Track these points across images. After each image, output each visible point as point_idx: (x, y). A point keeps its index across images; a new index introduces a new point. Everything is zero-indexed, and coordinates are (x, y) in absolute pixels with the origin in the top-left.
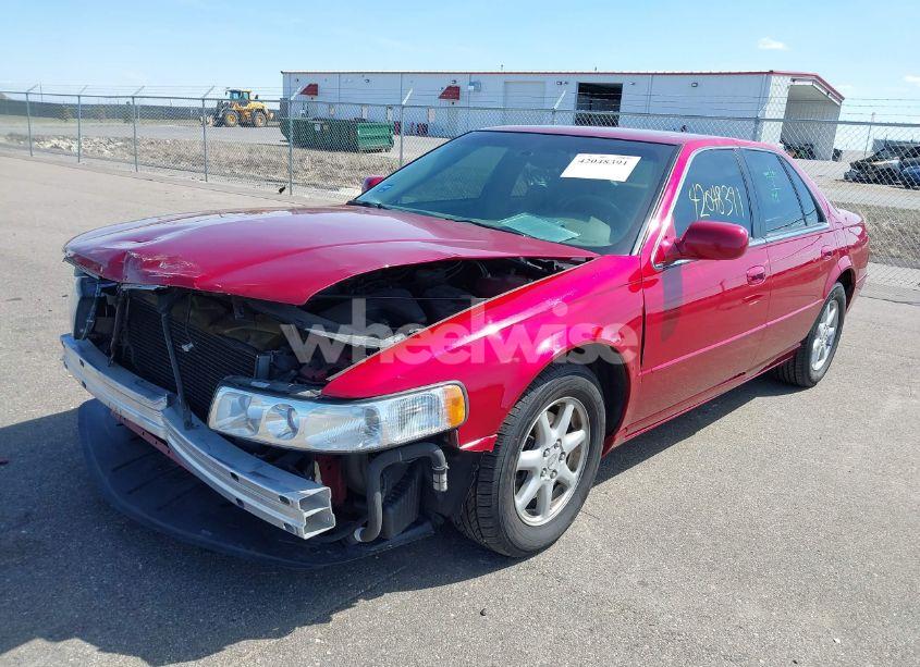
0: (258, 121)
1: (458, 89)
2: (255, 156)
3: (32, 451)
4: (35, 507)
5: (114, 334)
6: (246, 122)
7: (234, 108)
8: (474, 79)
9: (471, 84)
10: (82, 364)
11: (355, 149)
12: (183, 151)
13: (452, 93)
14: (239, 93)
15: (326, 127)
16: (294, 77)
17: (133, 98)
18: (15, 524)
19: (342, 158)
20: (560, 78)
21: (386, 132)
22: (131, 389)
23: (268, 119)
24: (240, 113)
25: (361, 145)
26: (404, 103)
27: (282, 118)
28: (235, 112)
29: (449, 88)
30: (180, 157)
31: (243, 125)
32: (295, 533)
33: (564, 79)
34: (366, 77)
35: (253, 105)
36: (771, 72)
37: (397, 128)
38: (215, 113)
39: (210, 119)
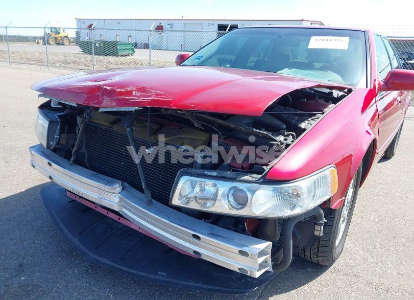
0: (65, 42)
1: (162, 27)
2: (68, 58)
3: (9, 220)
4: (24, 259)
5: (76, 144)
6: (59, 42)
7: (53, 36)
8: (170, 22)
9: (169, 25)
10: (50, 165)
11: (117, 55)
12: (29, 56)
13: (160, 28)
14: (55, 28)
15: (102, 45)
16: (82, 21)
17: (6, 27)
18: (15, 274)
19: (111, 59)
20: (210, 22)
21: (130, 47)
22: (92, 179)
23: (70, 42)
24: (56, 38)
25: (120, 53)
26: (151, 29)
27: (78, 41)
28: (54, 38)
29: (158, 26)
30: (28, 59)
31: (58, 44)
32: (249, 274)
33: (211, 22)
34: (118, 21)
35: (62, 34)
36: (303, 20)
37: (136, 45)
38: (43, 38)
39: (41, 41)
